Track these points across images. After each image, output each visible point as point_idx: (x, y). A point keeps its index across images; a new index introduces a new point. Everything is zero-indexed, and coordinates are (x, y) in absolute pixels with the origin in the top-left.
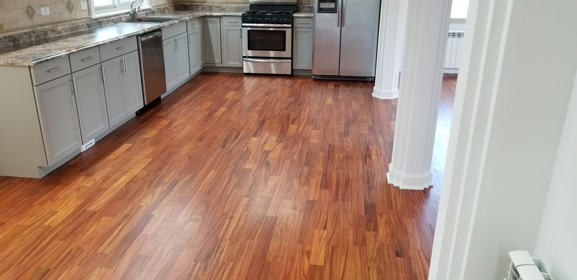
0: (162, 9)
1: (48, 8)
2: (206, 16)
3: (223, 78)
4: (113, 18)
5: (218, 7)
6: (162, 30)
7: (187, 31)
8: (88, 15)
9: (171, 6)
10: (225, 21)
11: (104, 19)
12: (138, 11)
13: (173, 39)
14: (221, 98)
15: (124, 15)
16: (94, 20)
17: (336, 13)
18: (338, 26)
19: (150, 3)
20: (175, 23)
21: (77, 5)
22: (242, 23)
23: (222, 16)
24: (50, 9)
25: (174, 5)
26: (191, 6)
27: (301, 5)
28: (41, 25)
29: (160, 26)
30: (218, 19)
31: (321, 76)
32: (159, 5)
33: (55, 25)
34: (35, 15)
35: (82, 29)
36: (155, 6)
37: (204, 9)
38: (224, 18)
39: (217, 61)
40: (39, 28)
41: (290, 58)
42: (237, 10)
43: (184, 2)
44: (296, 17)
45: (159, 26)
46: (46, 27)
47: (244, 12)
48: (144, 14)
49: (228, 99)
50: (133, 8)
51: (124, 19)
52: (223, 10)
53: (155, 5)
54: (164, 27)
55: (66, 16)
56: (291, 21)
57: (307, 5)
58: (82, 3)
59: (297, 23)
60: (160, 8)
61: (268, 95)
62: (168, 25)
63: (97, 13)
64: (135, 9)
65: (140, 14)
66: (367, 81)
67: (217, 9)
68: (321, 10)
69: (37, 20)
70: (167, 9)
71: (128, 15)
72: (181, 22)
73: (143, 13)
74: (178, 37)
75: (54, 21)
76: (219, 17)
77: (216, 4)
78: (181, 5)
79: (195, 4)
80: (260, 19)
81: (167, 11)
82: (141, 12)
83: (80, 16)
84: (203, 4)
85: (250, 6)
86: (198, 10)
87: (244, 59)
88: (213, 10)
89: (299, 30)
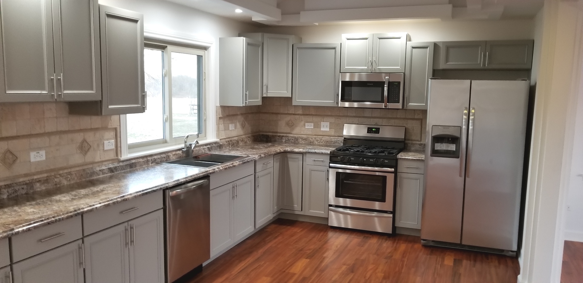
0: (234, 142)
1: (43, 153)
2: (285, 152)
3: (302, 231)
4: (156, 157)
5: (305, 139)
6: (210, 177)
7: (255, 172)
8: (115, 155)
9: (249, 137)
10: (309, 160)
11: (141, 160)
12: (195, 147)
13: (231, 185)
14: (285, 271)
15: (174, 153)
16: (123, 161)
17: (458, 157)
18: (460, 176)
19: (218, 136)
20: (234, 166)
21: (98, 145)
22: (330, 163)
23: (306, 153)
24: (46, 153)
25: (254, 136)
26: (273, 136)
27: (410, 142)
28: (26, 175)
29: (208, 172)
30: (300, 157)
31: (433, 241)
32: (231, 136)
33: (53, 174)
34: (18, 161)
35: (99, 175)
36: (225, 139)
37: (288, 141)
38: (308, 155)
39: (297, 207)
40: (21, 180)
41: (391, 213)
42: (327, 145)
43: (266, 132)
44: (400, 158)
45: (206, 172)
46: (35, 177)
47: (334, 149)
48: (206, 150)
49: (294, 274)
50: (188, 144)
51: (173, 158)
52: (311, 143)
53: (225, 137)
54: (214, 172)
55: (77, 159)
56: (394, 164)
57: (418, 142)
58: (106, 142)
59: (402, 167)
60: (231, 141)
61: (352, 272)
62: (221, 168)
63: (130, 153)
64: (191, 145)
65: (200, 150)
66: (505, 256)
67: (303, 142)
68: (435, 153)
69: (19, 169)
70: (242, 141)
71: (180, 152)
72: (245, 163)
73: (205, 148)
74: (238, 183)
75: (52, 167)
76: (302, 154)
77: (303, 136)
78: (263, 135)
79: (279, 134)
80: (353, 159)
81: (241, 144)
82: (202, 147)
83: (100, 158)
84: (288, 135)
85: (344, 140)
86: (280, 143)
87: (330, 208)
88: (298, 143)
89: (404, 175)
